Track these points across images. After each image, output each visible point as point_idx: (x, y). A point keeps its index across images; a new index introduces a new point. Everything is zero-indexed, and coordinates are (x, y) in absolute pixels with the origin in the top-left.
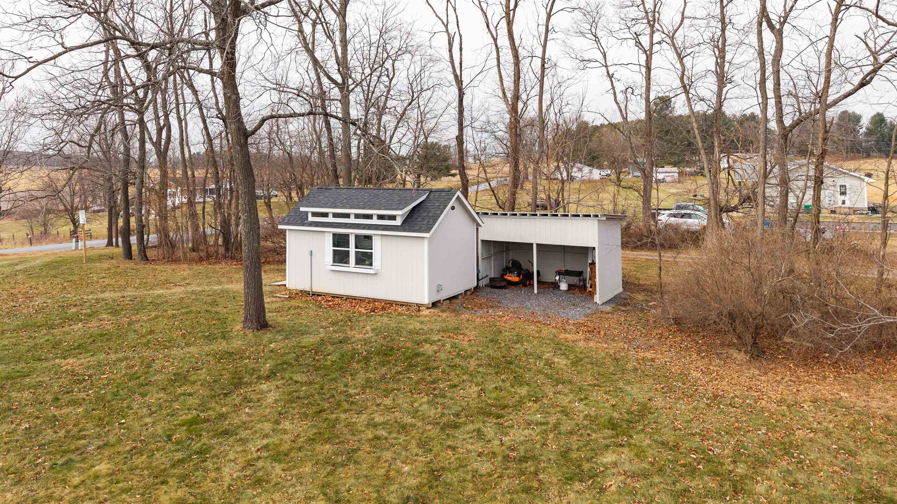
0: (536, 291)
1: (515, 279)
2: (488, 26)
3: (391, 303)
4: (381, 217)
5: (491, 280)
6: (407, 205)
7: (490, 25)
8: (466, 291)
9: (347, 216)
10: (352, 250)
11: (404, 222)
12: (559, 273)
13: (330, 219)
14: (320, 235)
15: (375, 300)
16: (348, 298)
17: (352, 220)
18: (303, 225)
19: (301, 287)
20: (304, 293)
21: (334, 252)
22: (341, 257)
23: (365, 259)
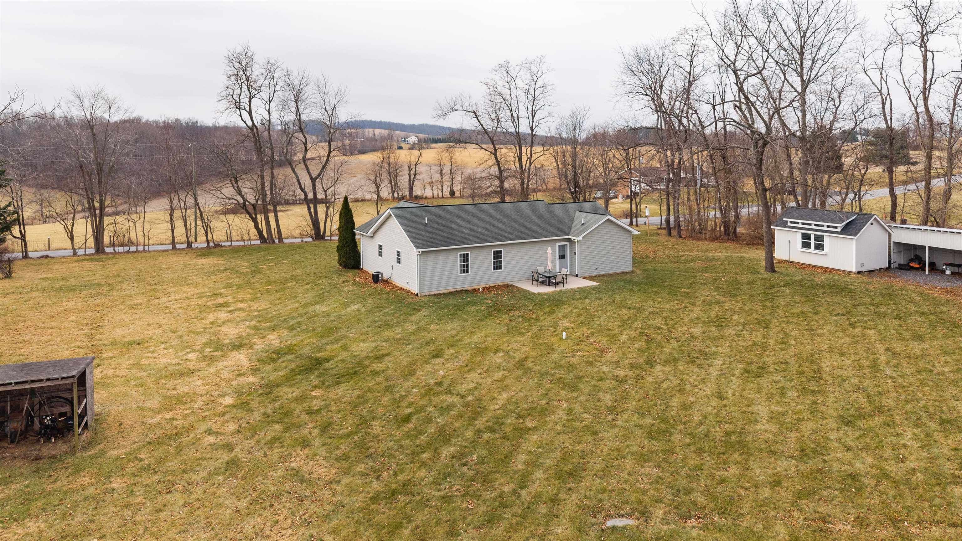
0: (927, 273)
1: (917, 266)
2: (910, 99)
3: (835, 270)
4: (828, 227)
5: (900, 265)
6: (844, 221)
7: (912, 97)
8: (880, 269)
9: (810, 224)
10: (813, 242)
11: (842, 230)
12: (946, 264)
13: (800, 225)
14: (794, 234)
15: (825, 268)
16: (810, 265)
17: (813, 227)
18: (785, 227)
19: (783, 258)
20: (785, 261)
21: (803, 242)
22: (806, 245)
23: (819, 247)
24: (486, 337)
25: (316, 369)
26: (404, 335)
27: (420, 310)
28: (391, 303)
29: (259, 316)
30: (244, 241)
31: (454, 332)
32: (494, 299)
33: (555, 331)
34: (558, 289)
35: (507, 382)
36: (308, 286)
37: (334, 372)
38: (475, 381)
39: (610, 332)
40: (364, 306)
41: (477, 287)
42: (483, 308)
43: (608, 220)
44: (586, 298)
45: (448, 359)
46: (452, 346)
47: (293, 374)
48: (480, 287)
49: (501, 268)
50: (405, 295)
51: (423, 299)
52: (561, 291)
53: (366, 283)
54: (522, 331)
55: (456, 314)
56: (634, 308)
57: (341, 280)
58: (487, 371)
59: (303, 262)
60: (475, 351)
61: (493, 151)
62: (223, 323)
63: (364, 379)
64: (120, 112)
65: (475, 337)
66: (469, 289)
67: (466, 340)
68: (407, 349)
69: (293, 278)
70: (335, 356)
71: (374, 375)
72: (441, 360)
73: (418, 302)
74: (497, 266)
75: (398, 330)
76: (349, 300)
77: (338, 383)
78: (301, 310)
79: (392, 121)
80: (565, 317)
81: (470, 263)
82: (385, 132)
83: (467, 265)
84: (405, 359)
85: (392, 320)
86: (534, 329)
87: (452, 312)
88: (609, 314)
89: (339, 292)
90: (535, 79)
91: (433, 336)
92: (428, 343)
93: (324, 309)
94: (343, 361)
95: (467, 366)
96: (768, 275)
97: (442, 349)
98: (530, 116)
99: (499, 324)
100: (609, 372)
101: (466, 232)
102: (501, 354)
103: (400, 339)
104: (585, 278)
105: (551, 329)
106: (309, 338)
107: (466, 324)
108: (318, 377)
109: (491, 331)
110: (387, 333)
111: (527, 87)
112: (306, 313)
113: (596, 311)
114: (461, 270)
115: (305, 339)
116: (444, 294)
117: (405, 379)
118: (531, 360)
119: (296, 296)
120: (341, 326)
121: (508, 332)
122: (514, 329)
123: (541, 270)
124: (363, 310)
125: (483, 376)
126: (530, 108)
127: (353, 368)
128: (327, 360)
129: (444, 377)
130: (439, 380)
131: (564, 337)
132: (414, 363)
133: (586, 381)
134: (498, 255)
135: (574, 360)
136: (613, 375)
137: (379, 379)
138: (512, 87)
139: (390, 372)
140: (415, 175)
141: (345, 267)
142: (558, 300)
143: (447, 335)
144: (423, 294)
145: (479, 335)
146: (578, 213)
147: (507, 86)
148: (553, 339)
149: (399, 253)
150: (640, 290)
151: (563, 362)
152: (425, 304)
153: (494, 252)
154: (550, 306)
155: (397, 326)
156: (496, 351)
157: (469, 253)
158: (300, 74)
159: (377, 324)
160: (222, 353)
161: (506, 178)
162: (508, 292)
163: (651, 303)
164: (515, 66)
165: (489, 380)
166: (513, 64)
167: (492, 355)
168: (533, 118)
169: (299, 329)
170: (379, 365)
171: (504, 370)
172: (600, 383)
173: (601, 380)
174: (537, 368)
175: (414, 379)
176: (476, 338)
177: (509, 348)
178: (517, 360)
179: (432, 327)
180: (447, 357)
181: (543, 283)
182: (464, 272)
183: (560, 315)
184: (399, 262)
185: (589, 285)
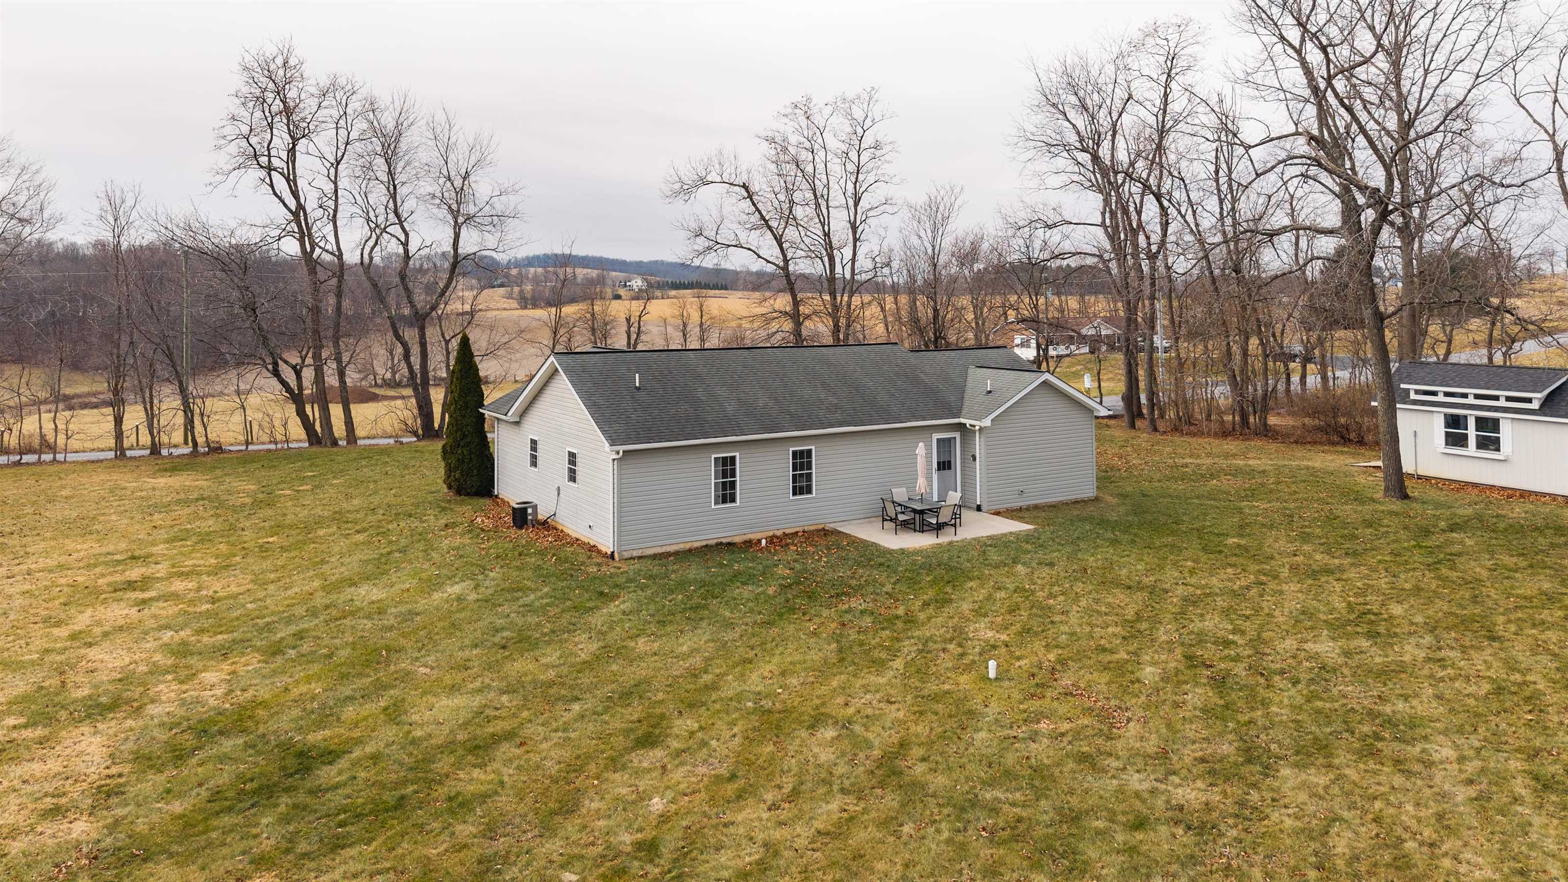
3: (1530, 493)
4: (1510, 399)
6: (1545, 386)
9: (1465, 396)
10: (1472, 433)
11: (1542, 406)
13: (1441, 398)
14: (1427, 415)
15: (1505, 489)
16: (1467, 484)
17: (1471, 400)
18: (1405, 403)
19: (1418, 470)
20: (1408, 476)
21: (1447, 434)
22: (1456, 440)
23: (1489, 443)
24: (783, 674)
25: (287, 790)
26: (565, 670)
27: (616, 597)
28: (545, 579)
29: (208, 614)
30: (276, 443)
31: (697, 661)
32: (798, 566)
33: (962, 655)
34: (945, 538)
35: (860, 837)
36: (360, 537)
37: (337, 799)
38: (760, 837)
39: (1108, 658)
40: (476, 587)
41: (754, 537)
42: (771, 591)
43: (1045, 383)
44: (1015, 561)
45: (679, 753)
46: (691, 706)
47: (216, 806)
48: (761, 534)
49: (809, 491)
50: (582, 558)
51: (624, 568)
52: (951, 543)
53: (496, 530)
54: (876, 654)
55: (705, 607)
56: (1140, 587)
57: (443, 522)
58: (794, 795)
59: (375, 482)
60: (755, 721)
61: (782, 264)
62: (106, 634)
63: (421, 827)
64: (12, 171)
65: (754, 677)
66: (737, 540)
67: (731, 687)
68: (567, 716)
69: (339, 518)
70: (359, 742)
71: (452, 812)
72: (658, 753)
73: (612, 576)
74: (802, 486)
75: (551, 656)
76: (445, 571)
77: (336, 845)
78: (319, 600)
79: (605, 255)
80: (979, 612)
81: (738, 478)
82: (594, 273)
83: (733, 485)
84: (555, 754)
85: (538, 624)
86: (909, 648)
87: (696, 600)
88: (1083, 603)
89: (430, 547)
90: (860, 131)
91: (641, 671)
92: (626, 696)
93: (377, 594)
94: (375, 758)
95: (733, 777)
96: (1397, 505)
97: (662, 717)
98: (851, 203)
99: (815, 634)
100: (1153, 792)
101: (730, 408)
102: (830, 733)
103: (551, 684)
104: (997, 513)
105: (951, 647)
106: (308, 680)
107: (729, 636)
108: (285, 820)
109: (798, 657)
110: (520, 666)
111: (844, 148)
112: (327, 607)
113: (1051, 596)
114: (717, 497)
115: (297, 682)
116: (676, 553)
117: (547, 830)
118: (917, 752)
119: (323, 562)
120: (403, 642)
121: (842, 660)
122: (856, 649)
123: (900, 494)
124: (473, 596)
125: (784, 815)
126: (850, 187)
127: (398, 785)
128: (330, 755)
129: (664, 818)
130: (648, 834)
131: (992, 674)
132: (575, 767)
133: (1098, 832)
134: (802, 461)
135: (1041, 751)
136: (1169, 806)
137: (465, 830)
138: (816, 146)
139: (505, 801)
140: (638, 334)
141: (459, 492)
142: (952, 569)
143: (678, 668)
144: (626, 555)
145: (766, 669)
146: (972, 371)
147: (807, 145)
148: (963, 679)
149: (572, 458)
150: (1133, 542)
151: (1010, 759)
152: (629, 581)
153: (794, 453)
154: (934, 582)
155: (549, 643)
156: (816, 722)
157: (737, 455)
158: (397, 103)
159: (497, 639)
160: (46, 731)
161: (808, 317)
162: (828, 549)
163: (1171, 574)
164: (822, 105)
165: (803, 833)
166: (818, 101)
167: (804, 734)
168: (856, 205)
169: (292, 653)
170: (476, 773)
171: (843, 791)
172: (1139, 836)
173: (1140, 824)
174: (941, 780)
175: (571, 827)
176: (755, 681)
177: (851, 711)
178: (877, 753)
179: (642, 645)
180: (675, 744)
181: (906, 526)
182: (724, 501)
183: (966, 607)
184: (572, 478)
185: (1013, 530)
